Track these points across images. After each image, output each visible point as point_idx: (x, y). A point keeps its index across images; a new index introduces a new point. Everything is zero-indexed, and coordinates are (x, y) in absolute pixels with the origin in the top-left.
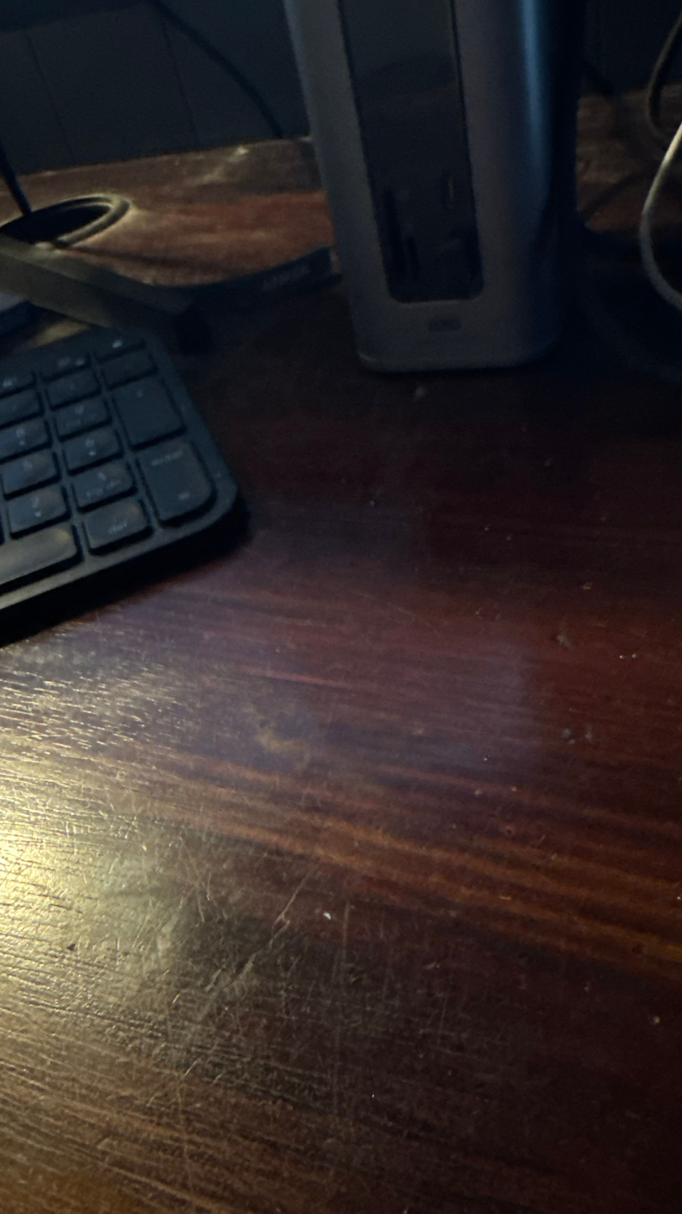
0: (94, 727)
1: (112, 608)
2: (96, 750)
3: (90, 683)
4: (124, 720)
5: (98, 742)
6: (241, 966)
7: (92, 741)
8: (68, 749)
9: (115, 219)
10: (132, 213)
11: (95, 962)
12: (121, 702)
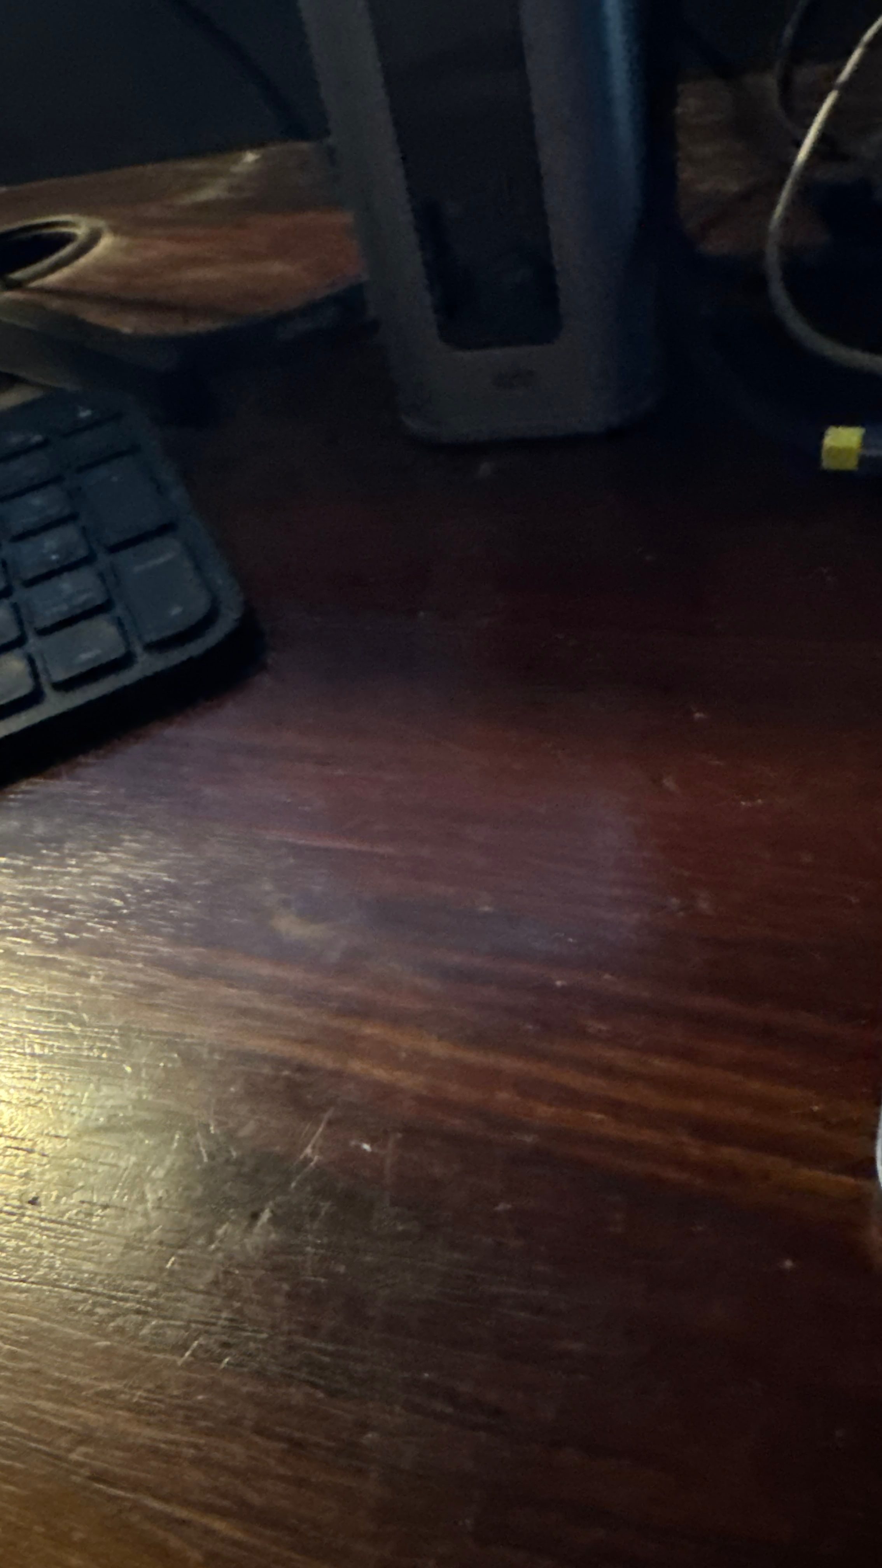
0: (61, 915)
1: (82, 759)
2: (63, 945)
3: (55, 857)
4: (102, 905)
5: (67, 934)
6: (255, 1216)
7: (58, 932)
8: (27, 945)
9: (84, 249)
10: (106, 242)
11: (65, 1219)
12: (95, 882)
